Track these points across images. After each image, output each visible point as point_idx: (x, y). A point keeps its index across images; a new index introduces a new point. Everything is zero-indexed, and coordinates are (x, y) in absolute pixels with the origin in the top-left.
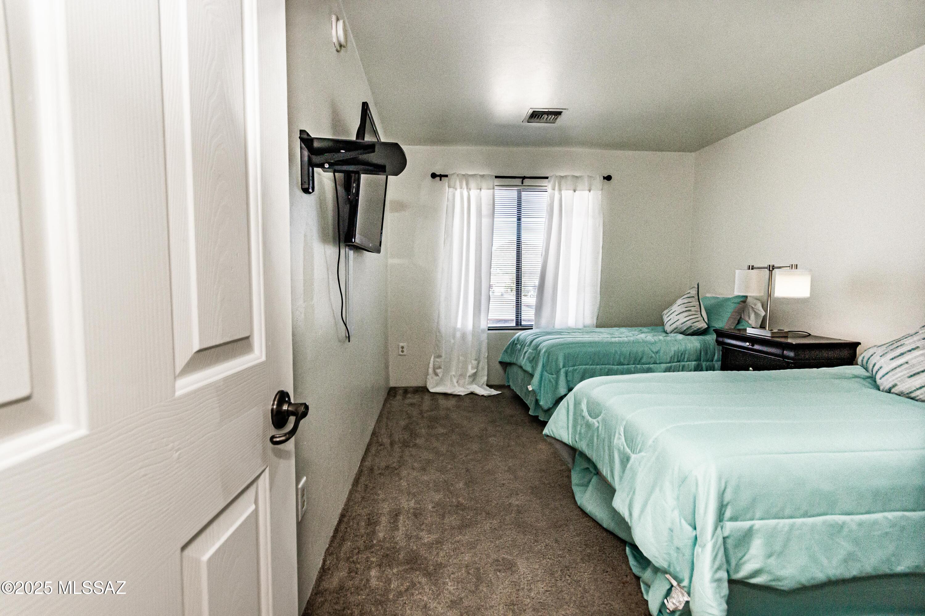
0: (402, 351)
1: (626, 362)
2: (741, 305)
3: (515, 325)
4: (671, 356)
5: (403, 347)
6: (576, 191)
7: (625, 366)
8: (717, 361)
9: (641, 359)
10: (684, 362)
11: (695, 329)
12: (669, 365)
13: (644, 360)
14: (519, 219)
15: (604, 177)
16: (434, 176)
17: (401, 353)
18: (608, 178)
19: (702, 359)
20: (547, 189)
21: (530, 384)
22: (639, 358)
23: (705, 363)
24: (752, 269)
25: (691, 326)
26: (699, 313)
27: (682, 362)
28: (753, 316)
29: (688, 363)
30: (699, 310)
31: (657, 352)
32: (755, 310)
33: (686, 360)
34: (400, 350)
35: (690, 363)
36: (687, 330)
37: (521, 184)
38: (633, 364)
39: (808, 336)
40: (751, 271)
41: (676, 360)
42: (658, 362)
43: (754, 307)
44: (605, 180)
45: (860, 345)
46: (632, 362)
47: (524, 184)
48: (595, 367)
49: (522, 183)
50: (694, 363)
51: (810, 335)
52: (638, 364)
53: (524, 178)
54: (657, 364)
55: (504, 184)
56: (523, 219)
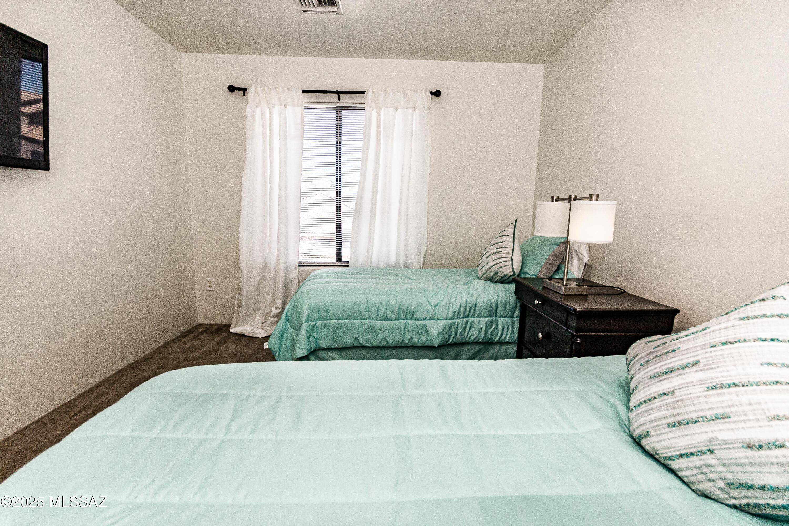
0: (210, 287)
1: (393, 317)
2: (560, 248)
3: (335, 261)
4: (454, 310)
5: (210, 282)
6: (399, 110)
7: (392, 322)
8: (516, 317)
9: (413, 314)
10: (474, 317)
11: (502, 275)
12: (451, 321)
13: (416, 316)
14: (338, 142)
15: (431, 92)
16: (232, 89)
17: (208, 289)
18: (437, 94)
19: (498, 315)
20: (364, 107)
21: (267, 341)
22: (412, 313)
23: (502, 319)
24: (557, 201)
25: (497, 272)
26: (511, 255)
27: (471, 317)
28: (575, 262)
29: (479, 319)
30: (511, 252)
31: (436, 306)
32: (579, 255)
33: (476, 315)
34: (208, 284)
35: (481, 319)
36: (495, 276)
37: (337, 101)
38: (404, 320)
39: (622, 293)
40: (555, 203)
41: (462, 315)
42: (436, 318)
43: (577, 250)
44: (433, 96)
45: (678, 314)
46: (402, 317)
47: (341, 101)
48: (351, 321)
49: (339, 99)
50: (486, 319)
51: (625, 292)
52: (411, 320)
53: (338, 93)
54: (434, 319)
55: (315, 101)
56: (343, 143)
